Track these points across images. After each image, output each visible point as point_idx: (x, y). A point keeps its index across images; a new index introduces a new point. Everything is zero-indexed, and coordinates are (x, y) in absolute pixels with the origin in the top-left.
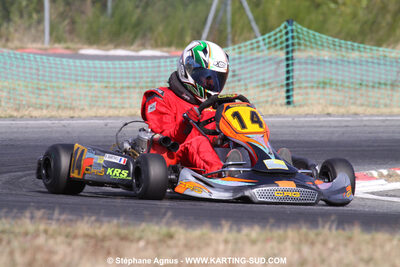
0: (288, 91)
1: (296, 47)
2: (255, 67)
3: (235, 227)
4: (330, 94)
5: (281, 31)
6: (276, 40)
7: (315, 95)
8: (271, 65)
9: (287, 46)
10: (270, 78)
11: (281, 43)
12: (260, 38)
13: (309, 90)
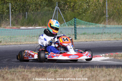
0: (75, 36)
1: (77, 24)
2: (66, 30)
3: (72, 68)
4: (86, 36)
5: (73, 20)
6: (71, 23)
7: (82, 37)
8: (70, 29)
9: (75, 24)
10: (70, 33)
11: (73, 24)
12: (66, 23)
13: (80, 36)
